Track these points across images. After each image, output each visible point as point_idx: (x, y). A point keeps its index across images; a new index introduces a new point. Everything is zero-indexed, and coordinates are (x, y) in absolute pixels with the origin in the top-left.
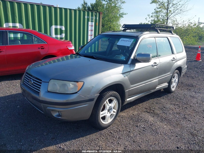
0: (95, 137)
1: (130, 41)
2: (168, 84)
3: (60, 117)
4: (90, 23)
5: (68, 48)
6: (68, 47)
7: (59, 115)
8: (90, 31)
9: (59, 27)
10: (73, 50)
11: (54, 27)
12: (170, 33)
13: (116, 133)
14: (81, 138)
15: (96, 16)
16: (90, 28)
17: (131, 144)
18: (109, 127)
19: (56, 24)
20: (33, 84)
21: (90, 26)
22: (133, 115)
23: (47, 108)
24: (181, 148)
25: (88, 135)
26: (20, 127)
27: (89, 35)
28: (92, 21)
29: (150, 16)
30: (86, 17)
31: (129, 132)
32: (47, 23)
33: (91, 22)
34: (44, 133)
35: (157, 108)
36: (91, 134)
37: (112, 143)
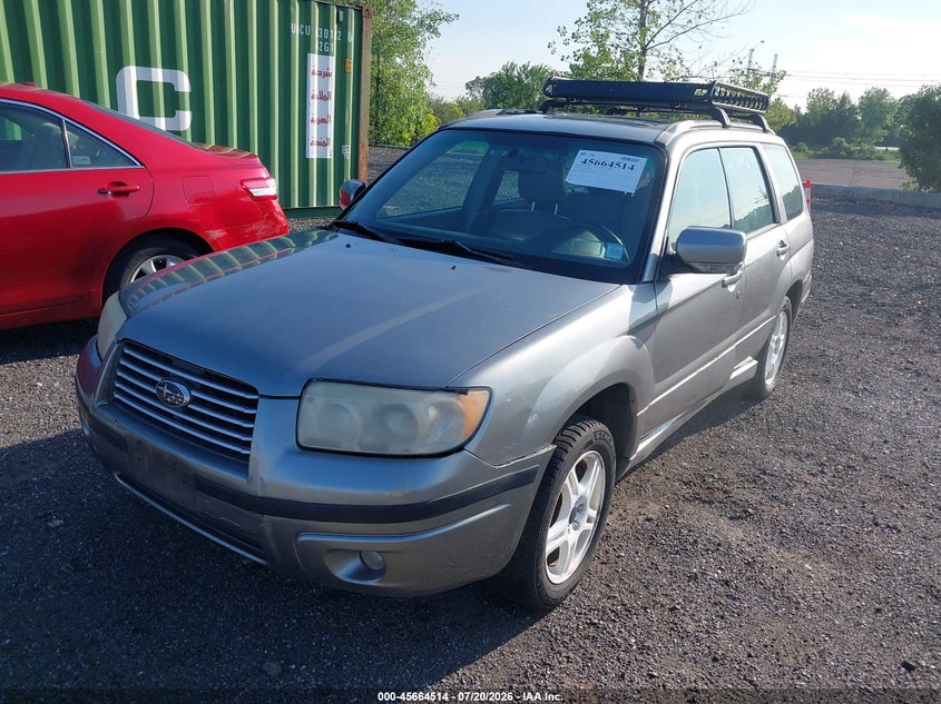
0: (529, 657)
1: (629, 164)
2: (756, 362)
3: (371, 583)
4: (315, 60)
5: (247, 190)
6: (248, 184)
7: (365, 572)
8: (316, 101)
9: (158, 75)
10: (274, 197)
11: (132, 74)
12: (755, 124)
13: (618, 625)
14: (467, 672)
15: (343, 26)
16: (314, 84)
17: (710, 674)
18: (573, 597)
19: (144, 60)
20: (191, 406)
21: (316, 77)
22: (648, 520)
23: (302, 538)
24: (922, 667)
25: (493, 647)
26: (119, 645)
27: (313, 121)
28: (324, 53)
29: (569, 35)
30: (296, 29)
31: (671, 610)
32: (96, 51)
33: (320, 53)
34: (265, 668)
35: (730, 475)
36: (500, 645)
37: (623, 676)
